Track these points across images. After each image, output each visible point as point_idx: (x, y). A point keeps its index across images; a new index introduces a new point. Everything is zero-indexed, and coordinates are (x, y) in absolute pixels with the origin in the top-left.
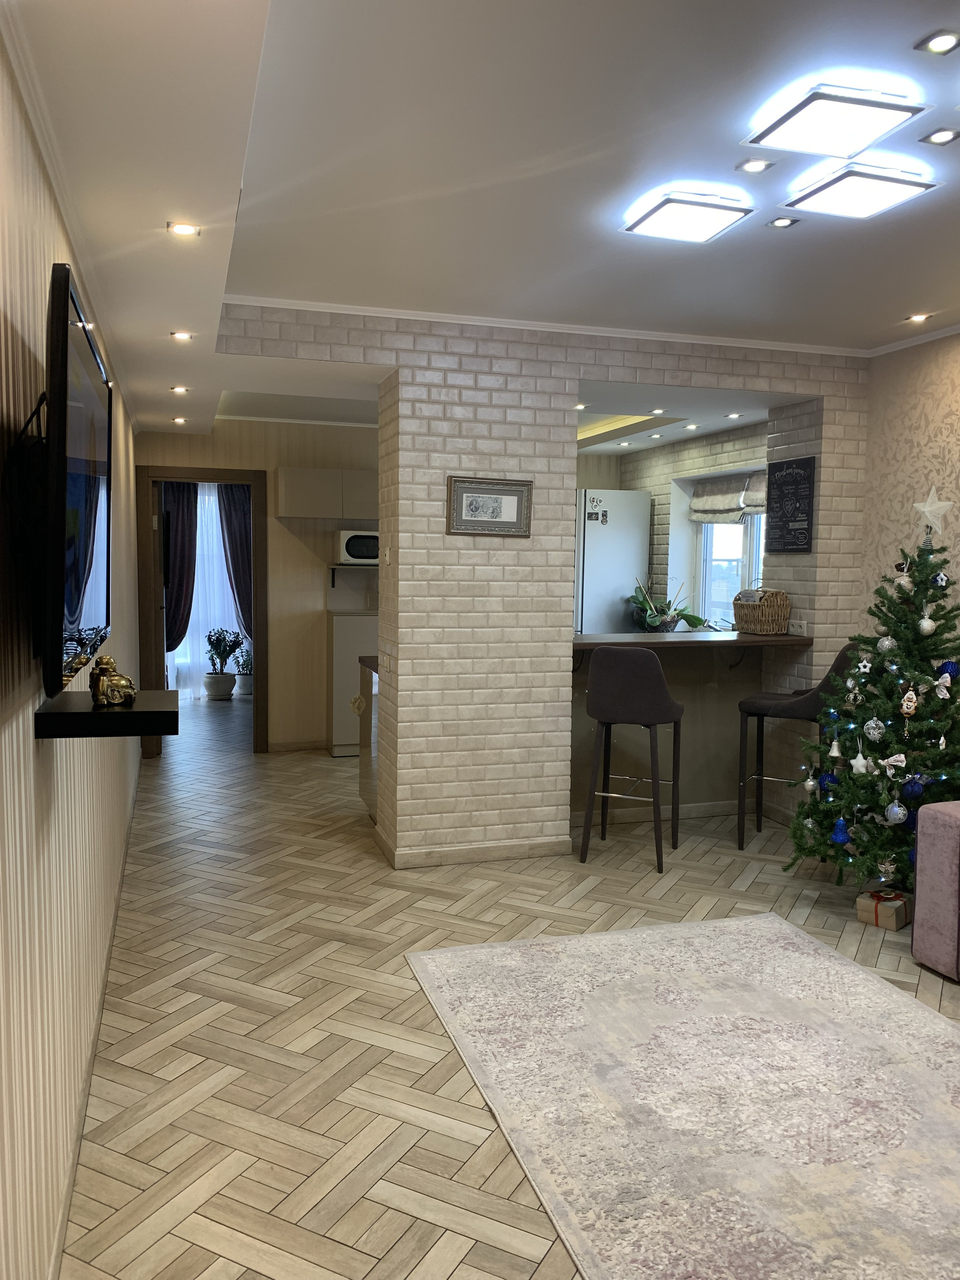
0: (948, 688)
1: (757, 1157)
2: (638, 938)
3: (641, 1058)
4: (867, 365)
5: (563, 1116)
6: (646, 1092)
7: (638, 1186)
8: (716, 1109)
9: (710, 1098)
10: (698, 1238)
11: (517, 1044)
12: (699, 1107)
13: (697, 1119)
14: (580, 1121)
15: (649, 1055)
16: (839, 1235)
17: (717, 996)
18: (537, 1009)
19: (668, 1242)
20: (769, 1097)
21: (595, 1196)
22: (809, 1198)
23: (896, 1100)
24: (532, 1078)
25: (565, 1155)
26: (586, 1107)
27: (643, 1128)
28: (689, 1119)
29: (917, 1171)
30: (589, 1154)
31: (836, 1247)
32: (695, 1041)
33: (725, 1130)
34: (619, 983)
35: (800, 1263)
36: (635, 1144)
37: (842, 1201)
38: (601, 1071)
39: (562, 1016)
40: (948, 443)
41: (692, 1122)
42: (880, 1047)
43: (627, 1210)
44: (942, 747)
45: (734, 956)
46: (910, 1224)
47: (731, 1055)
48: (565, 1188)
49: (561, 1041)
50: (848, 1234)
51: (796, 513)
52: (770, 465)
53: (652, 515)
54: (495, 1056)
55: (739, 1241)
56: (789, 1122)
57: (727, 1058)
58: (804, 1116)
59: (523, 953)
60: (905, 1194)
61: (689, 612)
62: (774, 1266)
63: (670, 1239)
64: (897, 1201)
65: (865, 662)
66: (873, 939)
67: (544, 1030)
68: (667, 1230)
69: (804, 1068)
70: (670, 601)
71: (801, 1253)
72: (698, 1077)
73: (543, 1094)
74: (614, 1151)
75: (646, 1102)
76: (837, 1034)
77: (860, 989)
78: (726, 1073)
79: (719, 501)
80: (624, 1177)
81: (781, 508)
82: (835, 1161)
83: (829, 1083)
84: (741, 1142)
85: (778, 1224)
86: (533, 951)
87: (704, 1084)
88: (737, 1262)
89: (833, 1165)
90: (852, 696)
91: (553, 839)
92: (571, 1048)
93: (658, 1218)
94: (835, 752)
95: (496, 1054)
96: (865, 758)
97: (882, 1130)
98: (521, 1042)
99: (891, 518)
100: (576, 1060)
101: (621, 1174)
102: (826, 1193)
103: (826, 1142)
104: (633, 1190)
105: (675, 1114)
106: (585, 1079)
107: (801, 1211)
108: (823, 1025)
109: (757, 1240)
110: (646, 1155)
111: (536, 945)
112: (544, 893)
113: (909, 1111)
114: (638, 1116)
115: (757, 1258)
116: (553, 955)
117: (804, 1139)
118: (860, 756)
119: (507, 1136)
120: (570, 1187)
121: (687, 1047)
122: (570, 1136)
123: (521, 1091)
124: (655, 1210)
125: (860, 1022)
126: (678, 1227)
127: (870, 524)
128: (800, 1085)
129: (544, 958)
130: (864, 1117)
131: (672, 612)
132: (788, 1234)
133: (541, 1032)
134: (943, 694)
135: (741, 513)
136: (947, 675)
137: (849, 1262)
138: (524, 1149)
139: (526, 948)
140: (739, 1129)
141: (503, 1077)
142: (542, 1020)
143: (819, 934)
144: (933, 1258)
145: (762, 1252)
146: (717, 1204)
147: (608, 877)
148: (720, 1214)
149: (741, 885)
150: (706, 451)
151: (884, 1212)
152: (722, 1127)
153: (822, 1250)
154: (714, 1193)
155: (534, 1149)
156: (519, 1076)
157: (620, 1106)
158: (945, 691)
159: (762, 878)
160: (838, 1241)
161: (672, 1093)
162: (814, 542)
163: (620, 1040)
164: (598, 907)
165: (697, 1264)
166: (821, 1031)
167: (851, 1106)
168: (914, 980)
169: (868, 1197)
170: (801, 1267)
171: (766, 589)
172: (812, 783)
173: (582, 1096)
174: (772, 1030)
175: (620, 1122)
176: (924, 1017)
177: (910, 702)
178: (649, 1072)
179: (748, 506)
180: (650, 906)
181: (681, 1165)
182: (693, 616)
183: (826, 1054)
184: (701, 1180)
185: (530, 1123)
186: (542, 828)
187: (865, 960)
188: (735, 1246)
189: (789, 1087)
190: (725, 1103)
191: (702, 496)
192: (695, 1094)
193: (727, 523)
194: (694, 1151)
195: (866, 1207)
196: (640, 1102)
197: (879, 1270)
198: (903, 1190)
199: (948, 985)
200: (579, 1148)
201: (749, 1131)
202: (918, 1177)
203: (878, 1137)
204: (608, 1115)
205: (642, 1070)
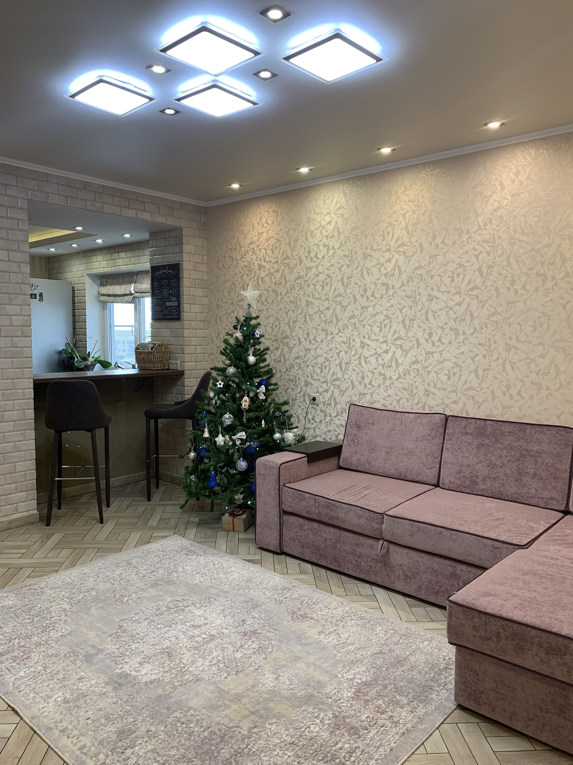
0: (264, 394)
1: (198, 683)
2: (96, 567)
3: (114, 643)
4: (205, 211)
5: (68, 696)
6: (122, 664)
7: (129, 726)
8: (167, 661)
9: (163, 655)
10: (174, 745)
11: (24, 657)
12: (157, 663)
13: (158, 671)
14: (81, 696)
15: (119, 640)
16: (253, 713)
17: (153, 592)
18: (34, 629)
19: (156, 755)
20: (197, 645)
21: (101, 743)
22: (232, 698)
23: (265, 626)
24: (40, 677)
25: (75, 722)
26: (83, 686)
27: (124, 688)
28: (152, 672)
29: (284, 663)
30: (92, 716)
31: (252, 721)
32: (146, 623)
33: (176, 673)
34: (89, 598)
35: (236, 738)
36: (121, 700)
37: (250, 693)
38: (89, 659)
39: (54, 629)
40: (252, 259)
41: (155, 674)
42: (251, 599)
43: (125, 744)
44: (263, 426)
45: (158, 565)
46: (286, 694)
47: (170, 626)
48: (80, 745)
49: (56, 647)
50: (257, 711)
51: (170, 296)
52: (152, 268)
53: (74, 297)
54: (9, 670)
55: (199, 738)
56: (211, 656)
57: (167, 628)
58: (219, 650)
59: (17, 594)
60: (281, 678)
61: (102, 358)
62: (222, 745)
63: (156, 752)
64: (278, 683)
65: (220, 382)
66: (233, 539)
67: (42, 643)
68: (153, 748)
69: (213, 622)
70: (89, 352)
71: (234, 732)
72: (152, 645)
73: (51, 686)
74: (108, 709)
75: (123, 670)
76: (226, 597)
77: (233, 569)
78: (169, 637)
79: (118, 289)
80: (118, 724)
81: (160, 293)
82: (241, 671)
83: (228, 627)
84: (187, 677)
85: (218, 719)
86: (24, 590)
87: (157, 648)
88: (200, 751)
89: (240, 674)
90: (214, 402)
91: (26, 514)
92: (64, 650)
93: (146, 742)
94: (206, 435)
95: (9, 668)
96: (223, 436)
97: (262, 645)
98: (27, 655)
99: (224, 301)
100: (70, 656)
101: (116, 722)
102: (240, 692)
103: (234, 662)
104: (126, 730)
105: (143, 672)
106: (79, 668)
107: (229, 707)
108: (218, 595)
109: (209, 733)
110: (130, 704)
111: (25, 586)
112: (24, 551)
113: (273, 631)
114: (119, 681)
115: (211, 744)
116: (39, 590)
117: (221, 664)
118: (220, 435)
119: (29, 723)
120: (83, 743)
121: (142, 628)
122: (76, 708)
123: (34, 688)
124: (144, 738)
125: (237, 587)
126: (160, 744)
127: (212, 304)
128: (213, 633)
129: (33, 594)
130: (250, 641)
131: (91, 359)
132: (225, 723)
133: (40, 644)
134: (262, 397)
135: (132, 297)
136: (263, 386)
137: (261, 727)
138: (44, 728)
139: (17, 590)
140: (184, 670)
141: (18, 683)
142: (40, 636)
143: (204, 542)
144: (303, 709)
145: (213, 740)
146: (181, 720)
147: (67, 532)
148: (184, 726)
149: (154, 522)
150: (108, 257)
151: (273, 691)
152: (174, 671)
153: (245, 726)
154: (177, 714)
155: (52, 725)
156: (30, 679)
157: (106, 678)
158: (263, 395)
159: (166, 515)
160: (253, 717)
161: (139, 659)
162: (181, 314)
163: (97, 635)
164: (65, 553)
165: (177, 762)
166: (217, 598)
167: (242, 636)
168: (258, 557)
169: (262, 686)
170: (237, 740)
171: (154, 342)
172: (193, 454)
173: (79, 679)
174: (190, 605)
175: (109, 688)
176: (269, 577)
177: (245, 403)
178: (121, 650)
179: (136, 292)
180: (99, 545)
181: (154, 703)
182: (105, 361)
183: (223, 611)
184: (168, 709)
185: (46, 709)
186: (17, 507)
187: (232, 552)
188: (196, 742)
189: (207, 635)
190: (172, 656)
191: (106, 285)
192: (153, 656)
193: (123, 303)
194: (160, 691)
195: (263, 692)
196: (119, 671)
197: (278, 725)
198: (279, 676)
199: (275, 556)
200: (84, 714)
201: (190, 669)
202: (285, 666)
203: (261, 650)
204: (100, 686)
205: (116, 650)
